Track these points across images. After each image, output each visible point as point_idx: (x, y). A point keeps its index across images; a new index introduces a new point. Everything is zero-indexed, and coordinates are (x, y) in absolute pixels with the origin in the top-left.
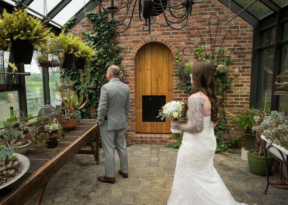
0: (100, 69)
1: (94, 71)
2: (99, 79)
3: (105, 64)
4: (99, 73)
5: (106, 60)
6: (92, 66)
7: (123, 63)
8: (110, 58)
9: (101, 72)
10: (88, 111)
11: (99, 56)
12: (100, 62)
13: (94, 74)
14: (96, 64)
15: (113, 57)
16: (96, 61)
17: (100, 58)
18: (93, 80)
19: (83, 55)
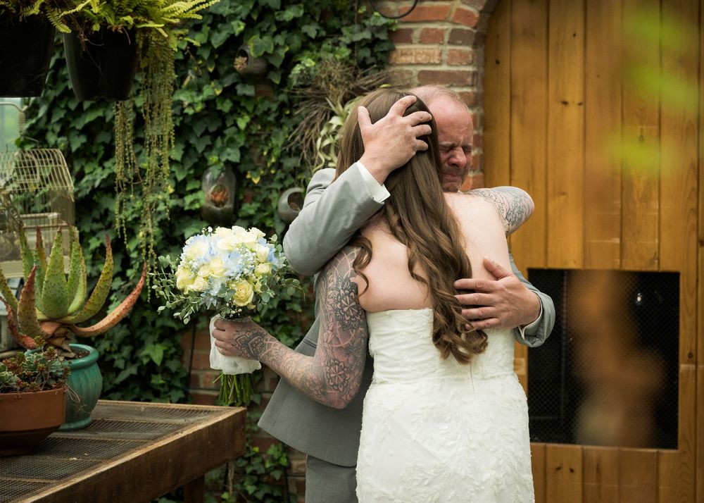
0: (258, 93)
1: (226, 107)
2: (255, 159)
3: (290, 61)
4: (255, 119)
5: (297, 41)
6: (215, 76)
7: (403, 59)
8: (324, 25)
9: (267, 113)
10: (179, 355)
11: (255, 17)
12: (261, 53)
13: (220, 124)
14: (237, 67)
15: (341, 20)
16: (234, 45)
17: (260, 25)
18: (215, 164)
19: (121, 19)
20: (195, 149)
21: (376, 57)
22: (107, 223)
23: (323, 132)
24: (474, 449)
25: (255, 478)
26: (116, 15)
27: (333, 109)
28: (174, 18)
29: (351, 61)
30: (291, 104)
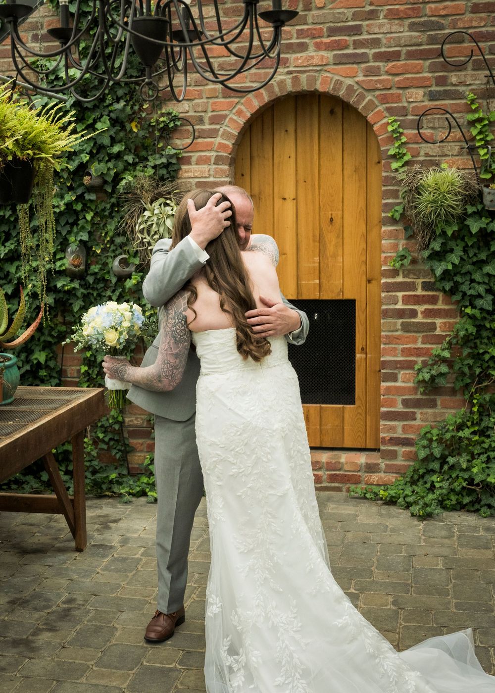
0: (98, 198)
1: (79, 207)
2: (97, 238)
3: (117, 178)
4: (96, 214)
5: (121, 166)
6: (71, 188)
7: (186, 175)
8: (137, 155)
9: (104, 210)
10: (54, 357)
11: (95, 152)
12: (99, 174)
13: (75, 218)
14: (85, 182)
15: (147, 151)
16: (83, 169)
17: (98, 156)
18: (73, 242)
19: (25, 152)
20: (61, 233)
21: (170, 174)
22: (8, 280)
23: (139, 221)
24: (267, 411)
25: (103, 429)
26: (21, 150)
27: (145, 206)
28: (56, 151)
29: (155, 177)
30: (118, 205)
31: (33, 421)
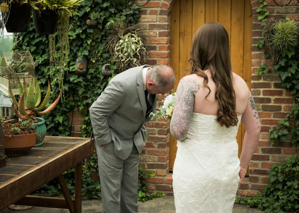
0: (94, 32)
1: (83, 36)
2: (93, 54)
3: (105, 21)
4: (93, 41)
5: (107, 14)
6: (79, 26)
7: (144, 20)
8: (117, 9)
9: (97, 39)
10: (68, 120)
11: (93, 6)
12: (96, 18)
13: (82, 43)
14: (87, 23)
15: (122, 7)
16: (86, 16)
17: (95, 9)
18: (80, 56)
19: (53, 5)
20: (73, 51)
21: (135, 20)
22: (43, 76)
23: (117, 45)
25: (94, 161)
26: (51, 4)
27: (120, 37)
28: (71, 5)
29: (126, 21)
30: (106, 36)
31: (52, 157)
